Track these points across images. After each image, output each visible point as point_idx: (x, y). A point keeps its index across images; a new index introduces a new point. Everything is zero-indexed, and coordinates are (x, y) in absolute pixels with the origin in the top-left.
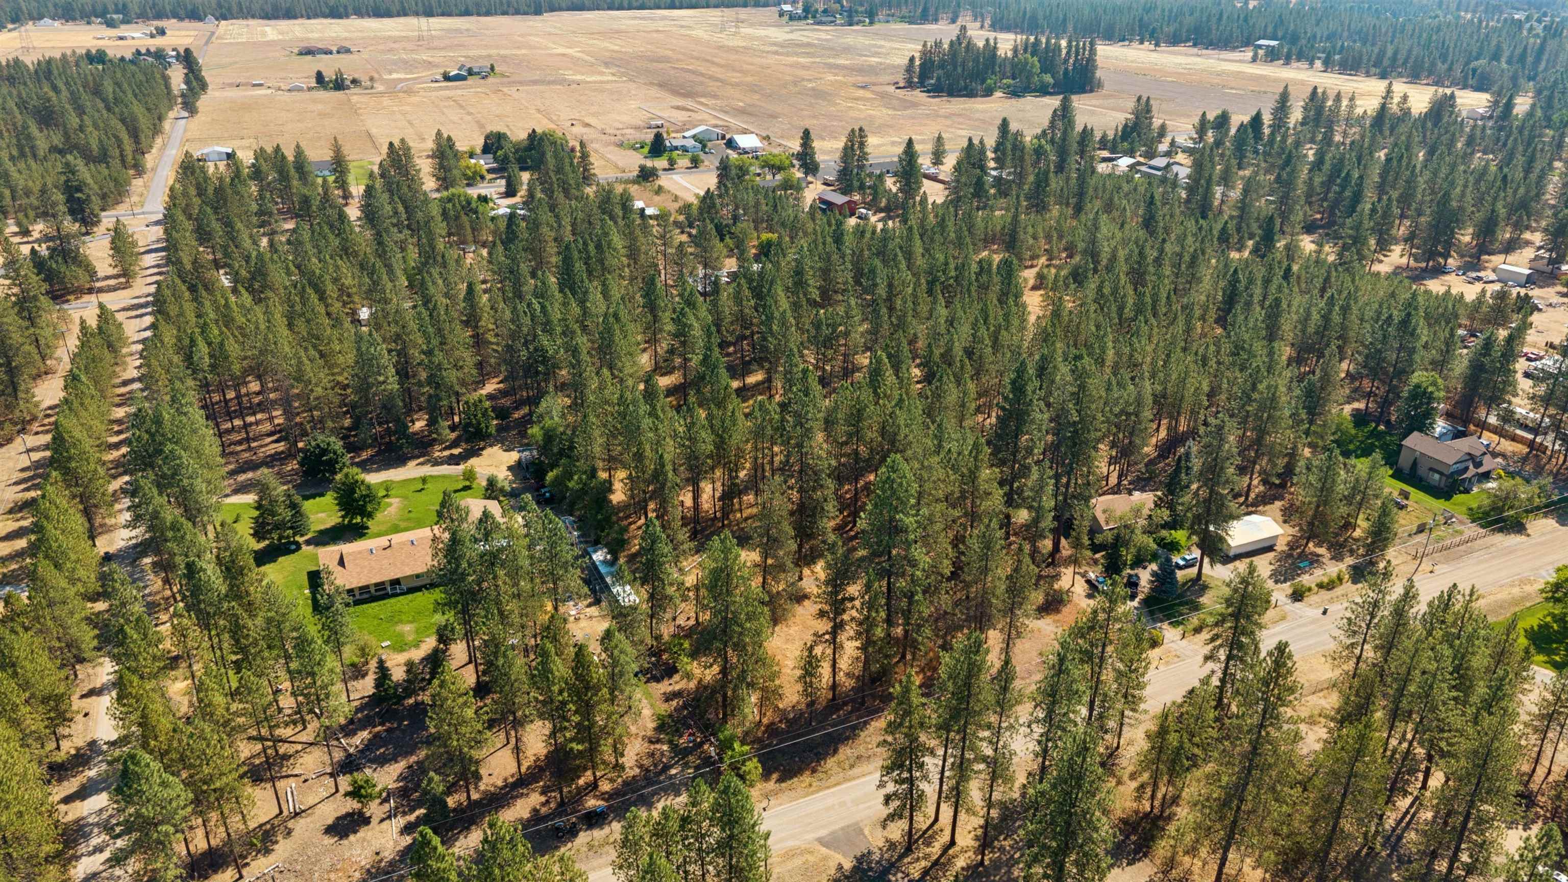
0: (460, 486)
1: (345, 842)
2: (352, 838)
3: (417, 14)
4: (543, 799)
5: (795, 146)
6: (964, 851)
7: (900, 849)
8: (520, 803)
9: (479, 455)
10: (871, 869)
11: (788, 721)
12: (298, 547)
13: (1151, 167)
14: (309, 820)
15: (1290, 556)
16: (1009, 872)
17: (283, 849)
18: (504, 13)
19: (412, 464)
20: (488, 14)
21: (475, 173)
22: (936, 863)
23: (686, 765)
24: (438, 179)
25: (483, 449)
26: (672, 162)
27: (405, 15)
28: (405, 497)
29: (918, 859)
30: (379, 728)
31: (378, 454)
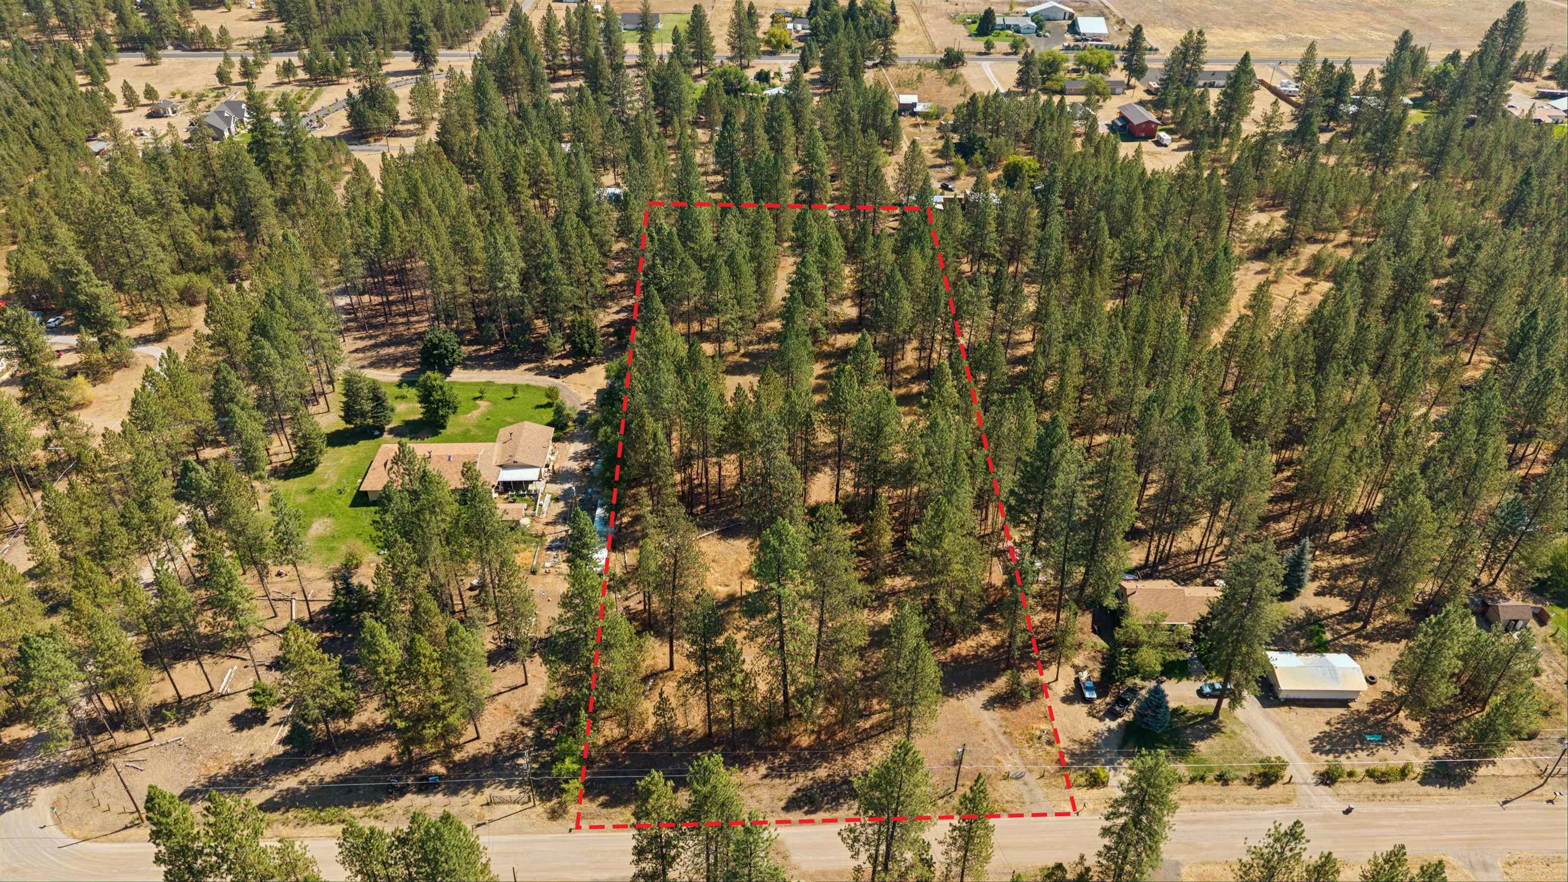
0: (544, 402)
1: (238, 735)
2: (245, 733)
5: (1123, 41)
9: (582, 372)
11: (656, 744)
12: (380, 435)
14: (227, 704)
15: (1362, 720)
17: (196, 723)
19: (523, 367)
21: (779, 42)
23: (535, 759)
24: (733, 49)
25: (590, 365)
28: (494, 403)
30: (328, 634)
31: (502, 350)
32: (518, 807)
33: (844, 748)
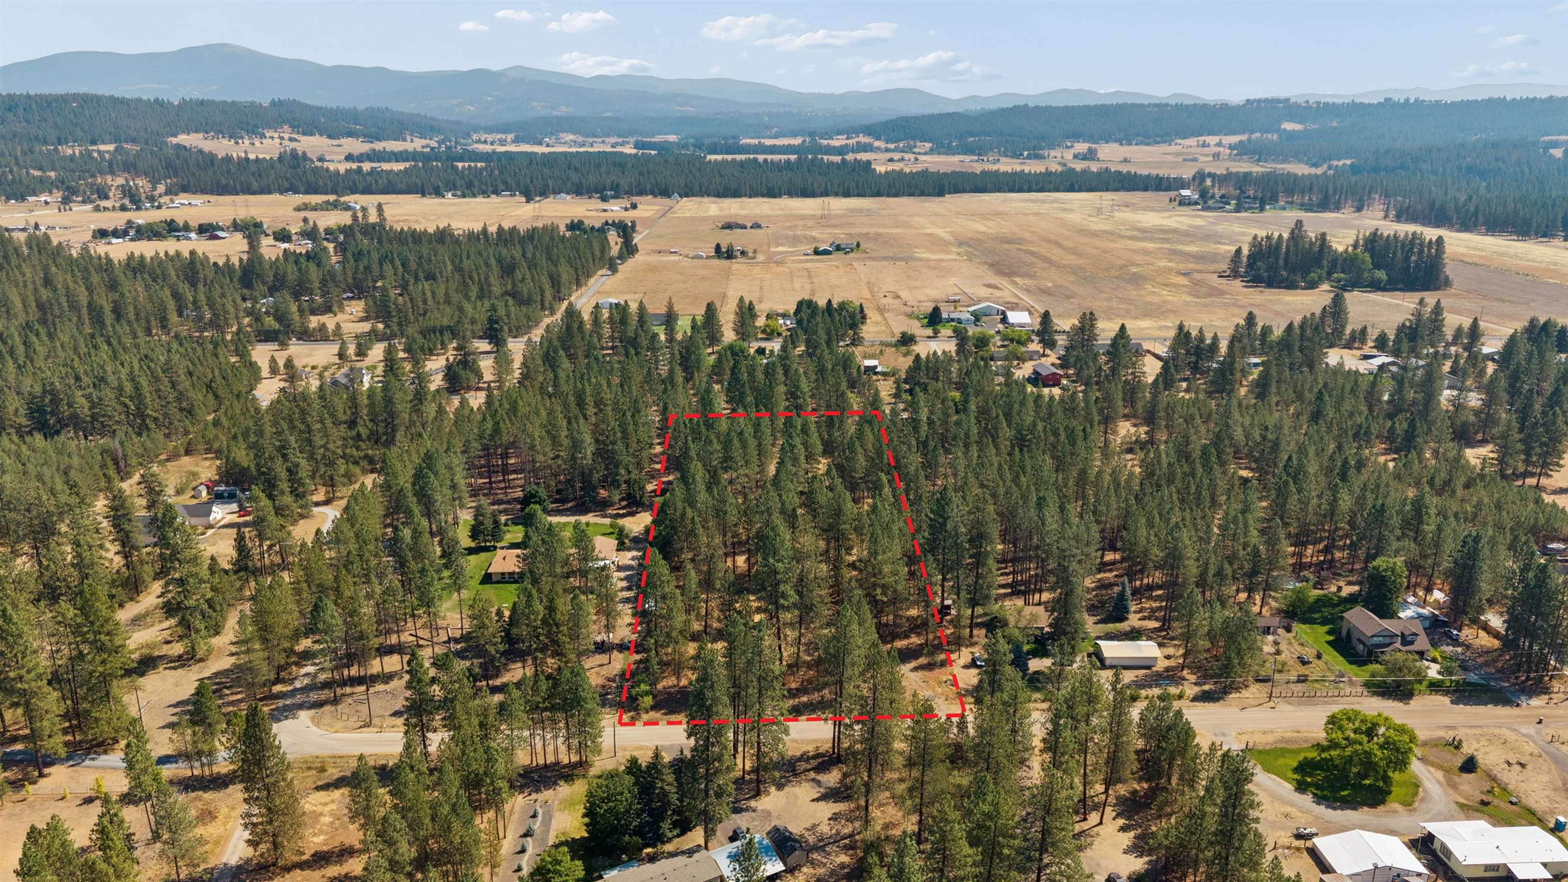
3: (837, 195)
5: (1035, 323)
9: (634, 516)
15: (1159, 675)
20: (896, 195)
21: (773, 331)
24: (737, 333)
25: (639, 513)
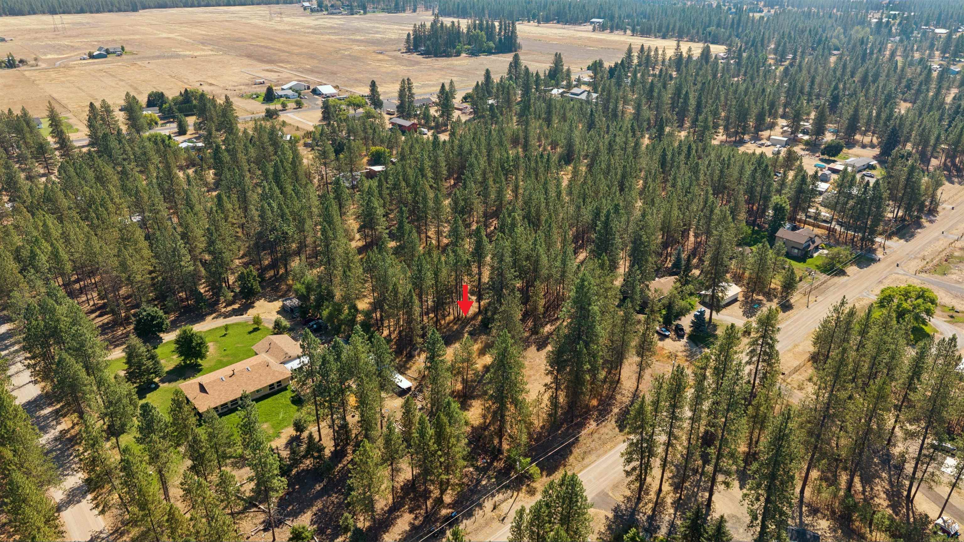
0: (251, 329)
4: (413, 516)
5: (366, 91)
6: (668, 493)
7: (634, 501)
8: (399, 521)
9: (253, 307)
10: (624, 515)
11: (535, 440)
12: (157, 386)
13: (572, 94)
15: (747, 302)
16: (696, 500)
18: (110, 11)
19: (209, 318)
21: (151, 121)
22: (656, 503)
23: (489, 478)
24: (129, 126)
25: (254, 302)
26: (284, 105)
27: (35, 13)
28: (217, 341)
29: (646, 504)
31: (181, 314)
32: (511, 501)
33: (612, 397)
